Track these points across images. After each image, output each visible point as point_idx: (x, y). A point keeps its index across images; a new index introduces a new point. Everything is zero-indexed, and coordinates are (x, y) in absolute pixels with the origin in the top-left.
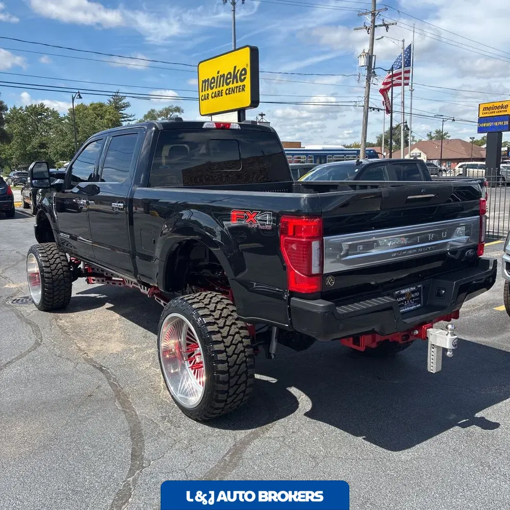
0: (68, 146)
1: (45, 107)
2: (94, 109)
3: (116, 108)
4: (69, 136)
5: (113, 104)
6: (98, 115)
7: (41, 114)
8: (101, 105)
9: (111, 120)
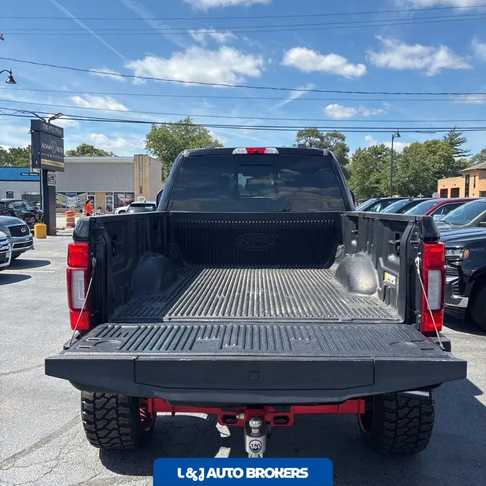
0: (398, 181)
1: (385, 147)
2: (429, 146)
3: (451, 143)
4: (400, 172)
5: (449, 141)
6: (430, 152)
7: (380, 154)
8: (435, 142)
9: (444, 156)
